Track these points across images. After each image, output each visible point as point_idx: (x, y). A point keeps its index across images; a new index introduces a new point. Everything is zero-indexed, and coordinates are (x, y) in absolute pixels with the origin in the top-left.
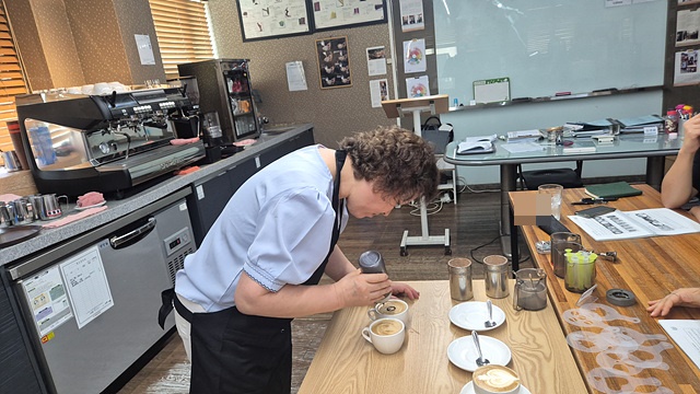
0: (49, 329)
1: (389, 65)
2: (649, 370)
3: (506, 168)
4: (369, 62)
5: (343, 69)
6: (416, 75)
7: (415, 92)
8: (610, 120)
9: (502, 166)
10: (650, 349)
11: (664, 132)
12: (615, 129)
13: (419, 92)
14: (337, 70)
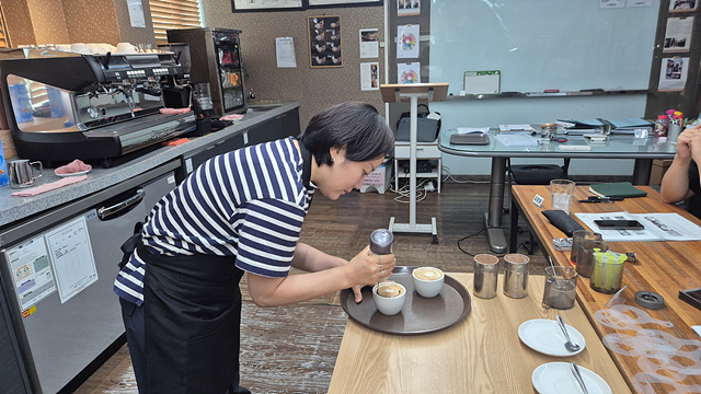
0: (31, 302)
1: (381, 49)
2: (693, 377)
3: (497, 161)
4: (362, 43)
5: (334, 49)
6: (408, 61)
7: (406, 78)
8: (600, 120)
9: (494, 158)
10: (689, 355)
11: (654, 135)
12: (605, 130)
13: (409, 78)
14: (329, 49)
